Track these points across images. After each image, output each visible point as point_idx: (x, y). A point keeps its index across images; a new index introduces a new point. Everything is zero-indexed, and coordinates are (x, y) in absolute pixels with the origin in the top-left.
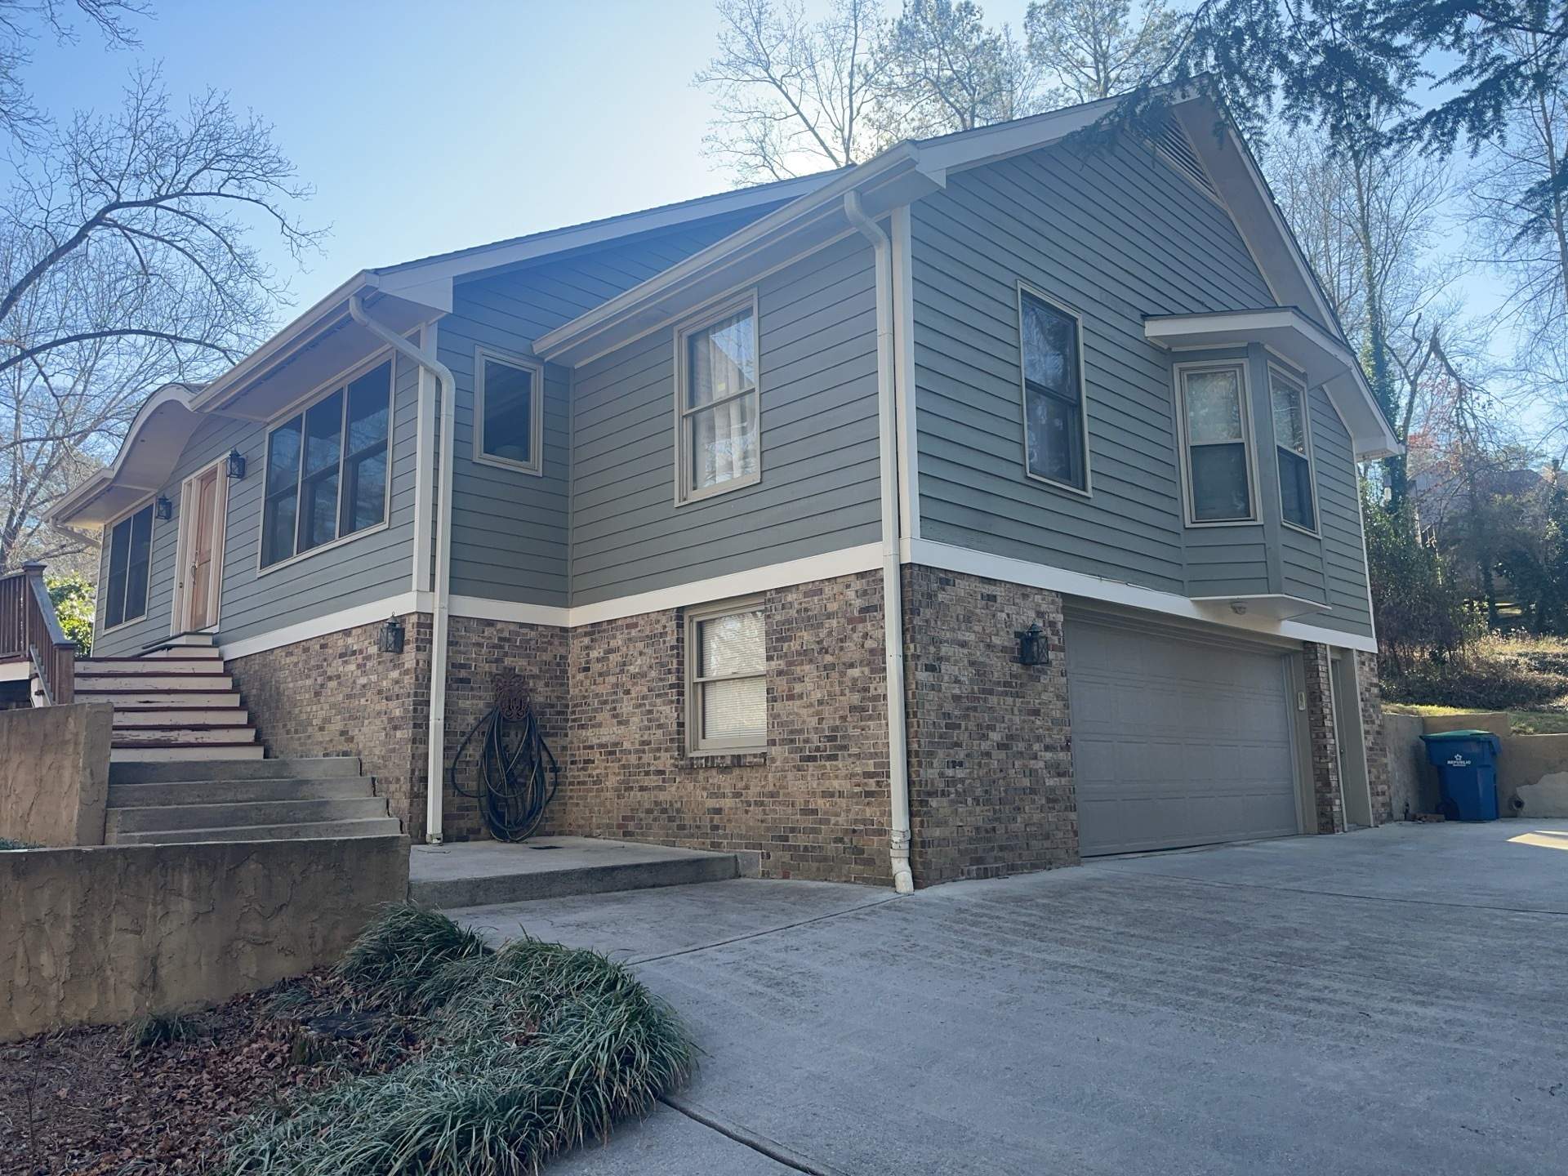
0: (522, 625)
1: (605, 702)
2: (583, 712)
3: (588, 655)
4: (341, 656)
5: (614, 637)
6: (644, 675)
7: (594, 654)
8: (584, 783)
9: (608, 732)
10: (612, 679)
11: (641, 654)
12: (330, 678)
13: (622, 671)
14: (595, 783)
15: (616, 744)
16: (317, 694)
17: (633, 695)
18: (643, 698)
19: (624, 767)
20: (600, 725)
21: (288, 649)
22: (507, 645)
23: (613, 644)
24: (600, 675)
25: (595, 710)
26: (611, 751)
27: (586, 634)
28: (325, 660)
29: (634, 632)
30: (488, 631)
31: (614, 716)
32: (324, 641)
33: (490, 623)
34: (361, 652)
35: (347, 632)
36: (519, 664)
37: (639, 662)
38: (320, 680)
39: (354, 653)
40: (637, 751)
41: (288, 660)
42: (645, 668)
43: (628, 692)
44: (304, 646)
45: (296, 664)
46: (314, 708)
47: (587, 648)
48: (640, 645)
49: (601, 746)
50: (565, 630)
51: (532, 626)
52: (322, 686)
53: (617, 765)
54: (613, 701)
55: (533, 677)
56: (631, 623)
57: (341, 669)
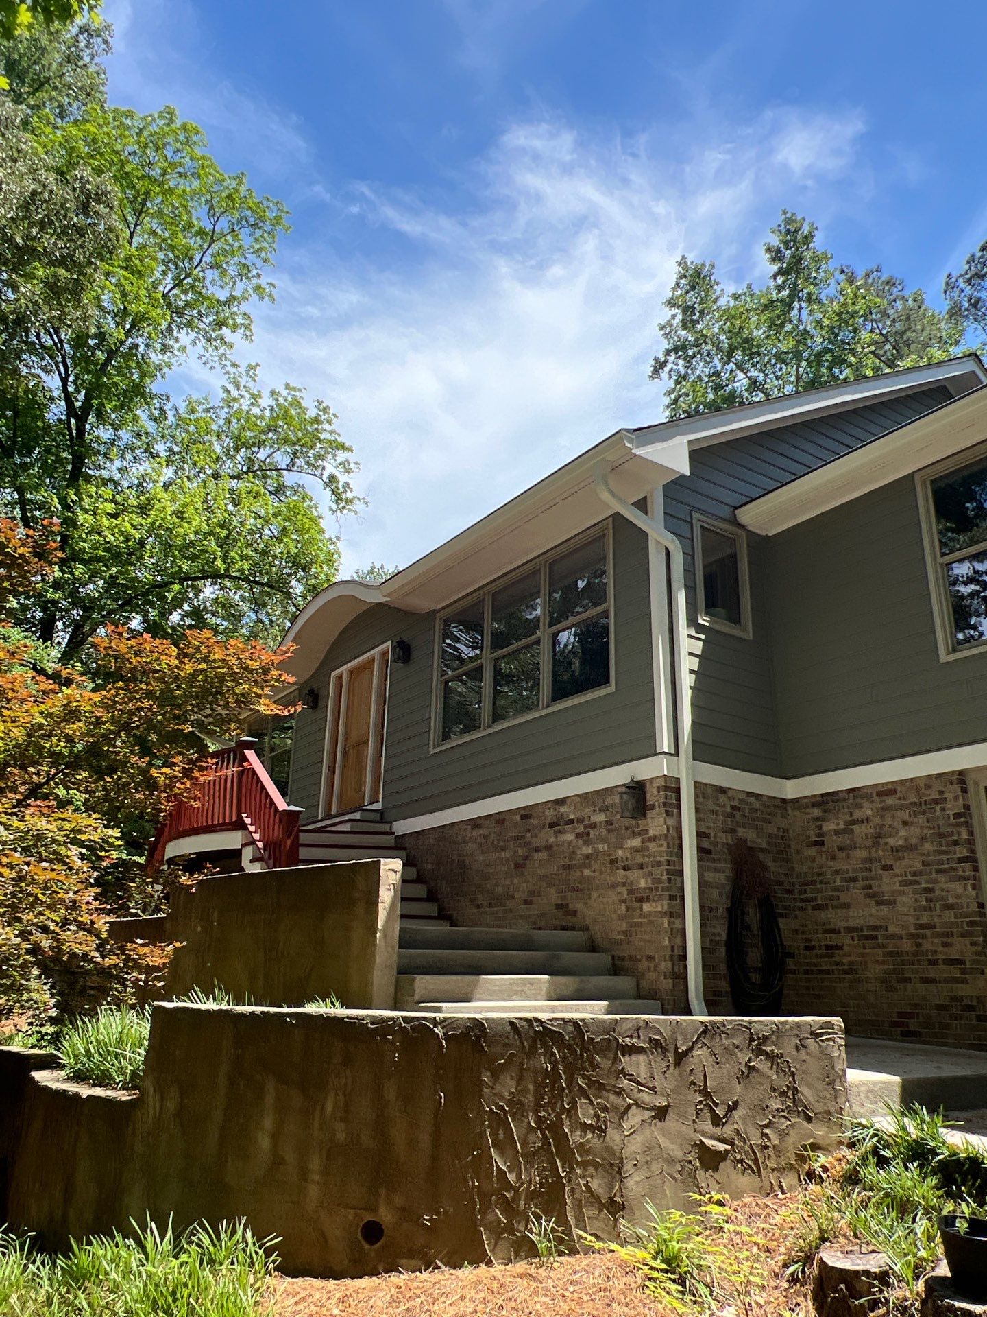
0: (749, 794)
1: (854, 880)
2: (819, 891)
3: (820, 827)
4: (551, 825)
5: (859, 806)
6: (911, 848)
7: (829, 826)
8: (828, 972)
9: (863, 914)
10: (862, 854)
11: (905, 823)
12: (536, 850)
13: (876, 845)
14: (845, 972)
15: (875, 928)
16: (518, 866)
17: (897, 870)
18: (915, 874)
19: (891, 954)
20: (846, 906)
21: (475, 823)
22: (738, 814)
23: (858, 814)
24: (841, 849)
25: (836, 889)
26: (870, 935)
27: (814, 805)
28: (529, 831)
29: (890, 801)
30: (722, 799)
31: (869, 896)
32: (526, 813)
33: (723, 790)
34: (581, 820)
35: (561, 802)
36: (747, 834)
37: (903, 833)
38: (521, 852)
39: (571, 822)
40: (912, 936)
41: (475, 833)
42: (914, 841)
43: (890, 868)
44: (499, 819)
45: (486, 837)
46: (516, 881)
47: (818, 819)
48: (904, 815)
49: (850, 929)
50: (784, 801)
51: (758, 796)
52: (526, 858)
53: (880, 951)
54: (866, 879)
55: (763, 850)
56: (885, 791)
57: (553, 839)
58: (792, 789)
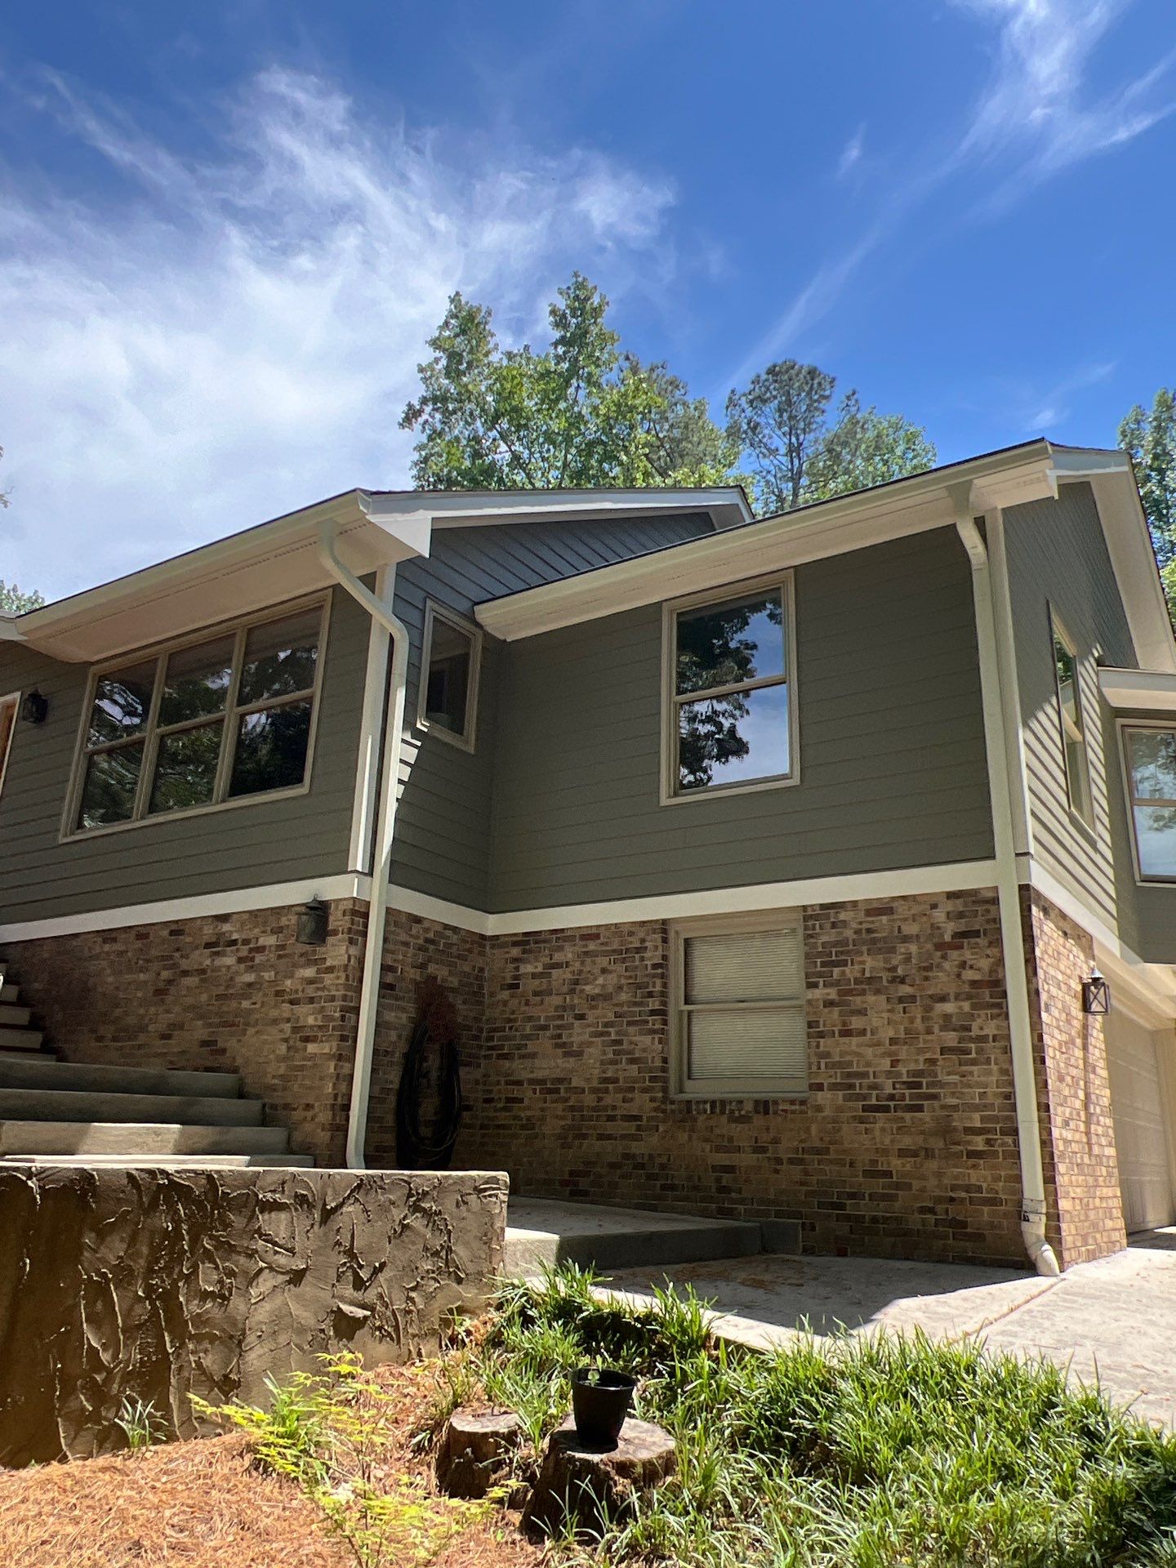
0: (446, 927)
1: (545, 1028)
2: (507, 1038)
3: (517, 969)
4: (208, 945)
5: (560, 949)
6: (606, 997)
7: (526, 969)
8: (503, 1127)
9: (549, 1064)
10: (556, 1000)
11: (604, 971)
12: (185, 973)
13: (572, 991)
14: (523, 1127)
15: (561, 1081)
16: (160, 992)
17: (590, 1019)
18: (606, 1025)
19: (572, 1109)
20: (533, 1056)
21: (108, 935)
22: (432, 947)
23: (558, 957)
24: (536, 994)
25: (528, 1037)
26: (551, 1088)
27: (515, 944)
28: (178, 950)
29: (592, 946)
30: (416, 928)
31: (557, 1046)
32: (177, 929)
33: (418, 920)
34: (246, 942)
35: (224, 918)
36: (439, 971)
37: (600, 981)
38: (165, 974)
39: (234, 943)
40: (594, 1090)
41: (107, 947)
42: (610, 989)
43: (581, 1017)
44: (142, 933)
45: (121, 954)
46: (152, 1010)
47: (516, 960)
48: (603, 962)
49: (532, 1082)
50: (483, 937)
51: (455, 929)
52: (170, 982)
53: (560, 1106)
54: (559, 1027)
55: (453, 990)
56: (590, 935)
57: (208, 962)
58: (494, 925)
